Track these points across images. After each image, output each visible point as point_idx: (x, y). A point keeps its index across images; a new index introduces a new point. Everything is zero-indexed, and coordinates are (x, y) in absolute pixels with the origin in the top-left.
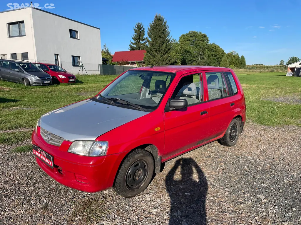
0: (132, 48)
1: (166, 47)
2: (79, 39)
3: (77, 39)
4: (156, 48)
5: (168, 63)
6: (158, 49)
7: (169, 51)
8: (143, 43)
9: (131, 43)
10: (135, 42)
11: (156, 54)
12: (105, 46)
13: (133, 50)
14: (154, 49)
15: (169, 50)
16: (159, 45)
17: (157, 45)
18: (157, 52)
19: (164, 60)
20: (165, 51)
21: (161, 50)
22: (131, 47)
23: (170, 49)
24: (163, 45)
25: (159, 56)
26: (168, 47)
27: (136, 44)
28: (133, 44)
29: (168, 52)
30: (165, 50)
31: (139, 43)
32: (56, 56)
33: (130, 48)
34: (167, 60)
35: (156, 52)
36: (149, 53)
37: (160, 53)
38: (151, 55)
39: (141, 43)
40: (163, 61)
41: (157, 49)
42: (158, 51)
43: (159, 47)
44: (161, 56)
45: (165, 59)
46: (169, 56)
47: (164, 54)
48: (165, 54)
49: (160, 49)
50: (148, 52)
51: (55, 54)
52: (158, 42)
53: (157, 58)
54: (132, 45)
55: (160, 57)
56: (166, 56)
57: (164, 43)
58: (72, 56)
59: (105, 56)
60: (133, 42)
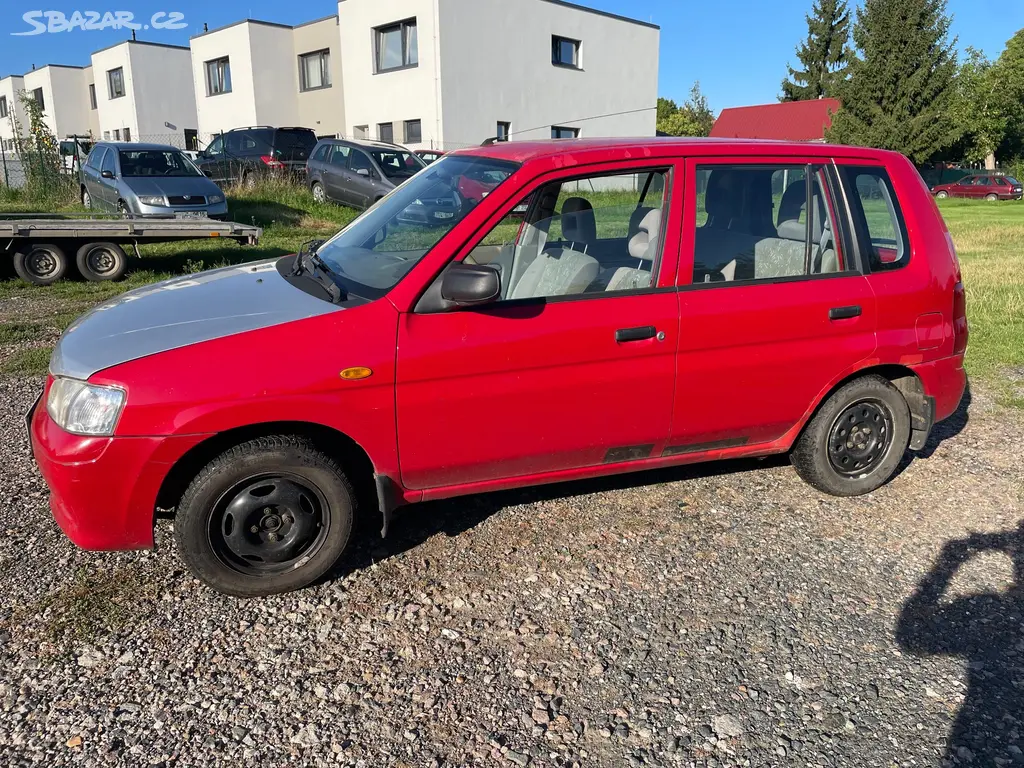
0: (791, 94)
1: (925, 84)
2: (582, 70)
3: (574, 67)
4: (881, 89)
5: (927, 148)
6: (888, 93)
7: (938, 99)
8: (836, 69)
9: (791, 71)
10: (807, 68)
11: (878, 110)
12: (694, 90)
13: (795, 99)
14: (873, 91)
15: (936, 94)
16: (896, 76)
17: (887, 75)
18: (884, 102)
19: (911, 137)
20: (919, 99)
21: (903, 94)
22: (788, 88)
23: (941, 90)
24: (912, 73)
25: (890, 120)
26: (934, 84)
27: (808, 75)
28: (798, 76)
29: (933, 104)
30: (917, 94)
31: (820, 70)
32: (503, 127)
33: (783, 94)
34: (925, 133)
35: (879, 102)
36: (851, 109)
37: (898, 106)
38: (857, 115)
39: (831, 71)
40: (905, 138)
41: (883, 93)
42: (889, 97)
43: (895, 84)
44: (899, 119)
45: (915, 131)
46: (936, 120)
47: (913, 113)
48: (920, 109)
49: (900, 93)
50: (845, 104)
51: (500, 124)
52: (892, 65)
53: (881, 129)
54: (792, 80)
55: (895, 123)
56: (923, 116)
57: (918, 66)
58: (553, 128)
59: (684, 124)
60: (800, 67)
